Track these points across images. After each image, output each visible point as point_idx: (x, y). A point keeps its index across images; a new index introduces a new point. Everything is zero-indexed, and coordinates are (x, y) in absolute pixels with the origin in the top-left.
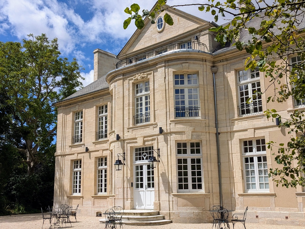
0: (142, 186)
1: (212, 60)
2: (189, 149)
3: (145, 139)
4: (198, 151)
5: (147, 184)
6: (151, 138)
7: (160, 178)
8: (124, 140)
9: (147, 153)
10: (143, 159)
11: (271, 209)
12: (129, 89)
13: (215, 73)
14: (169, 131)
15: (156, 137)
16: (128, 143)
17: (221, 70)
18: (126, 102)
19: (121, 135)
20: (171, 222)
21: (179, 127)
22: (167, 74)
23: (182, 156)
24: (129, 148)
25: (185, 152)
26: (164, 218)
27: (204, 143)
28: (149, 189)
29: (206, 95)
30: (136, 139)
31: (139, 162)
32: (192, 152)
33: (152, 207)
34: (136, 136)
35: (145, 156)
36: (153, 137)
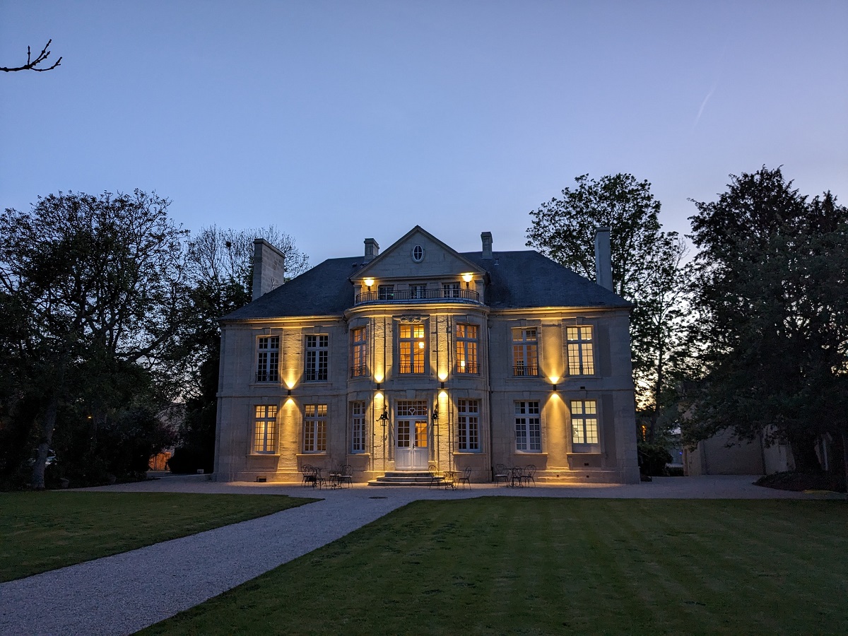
0: (407, 444)
1: (489, 313)
2: (467, 406)
3: (418, 392)
4: (476, 410)
5: (414, 443)
6: (425, 392)
8: (385, 391)
9: (415, 407)
10: (410, 414)
13: (490, 327)
14: (451, 387)
16: (391, 394)
17: (496, 325)
19: (382, 384)
21: (463, 384)
23: (462, 414)
24: (392, 401)
25: (464, 410)
27: (483, 401)
30: (403, 391)
31: (403, 418)
32: (470, 410)
34: (405, 388)
35: (412, 411)
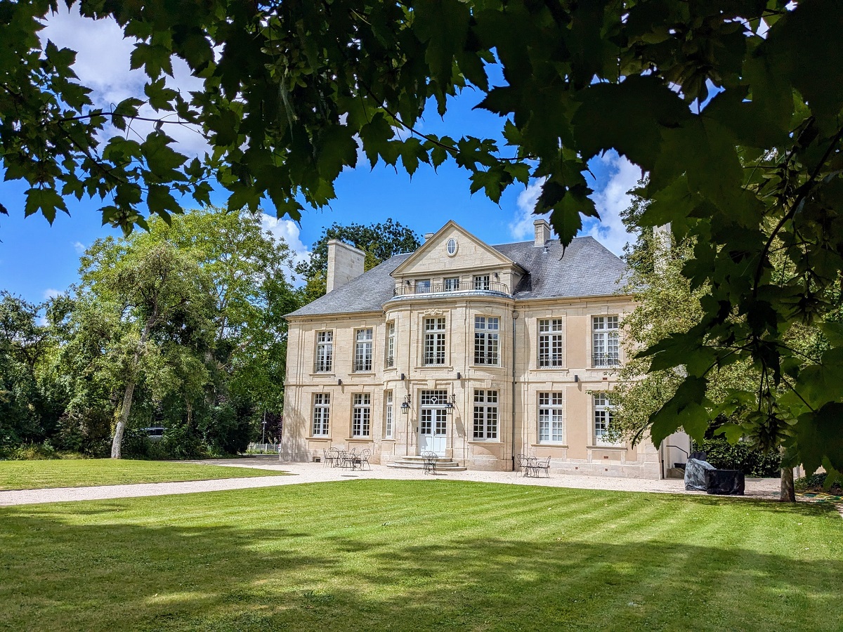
0: (429, 432)
1: (514, 304)
2: (486, 397)
3: (437, 382)
4: (495, 400)
5: (435, 430)
6: (445, 382)
7: (454, 425)
8: (409, 381)
9: (437, 397)
10: (432, 403)
11: (563, 460)
12: (418, 324)
13: (515, 318)
14: (467, 377)
15: (451, 381)
16: (414, 384)
17: (522, 316)
18: (414, 337)
19: (406, 374)
20: (466, 469)
21: (479, 374)
22: (468, 316)
23: (479, 404)
24: (416, 390)
25: (482, 400)
26: (458, 466)
27: (502, 392)
28: (438, 435)
29: (506, 342)
30: (427, 381)
31: (426, 406)
32: (489, 400)
33: (444, 454)
34: (426, 378)
35: (434, 400)
36: (447, 381)
